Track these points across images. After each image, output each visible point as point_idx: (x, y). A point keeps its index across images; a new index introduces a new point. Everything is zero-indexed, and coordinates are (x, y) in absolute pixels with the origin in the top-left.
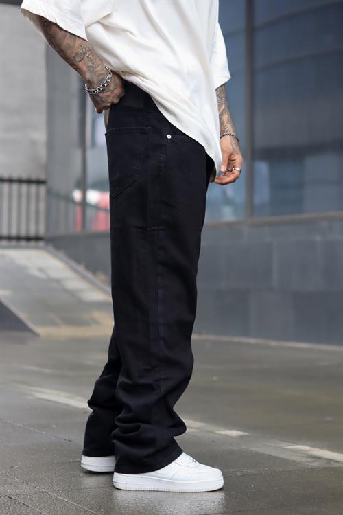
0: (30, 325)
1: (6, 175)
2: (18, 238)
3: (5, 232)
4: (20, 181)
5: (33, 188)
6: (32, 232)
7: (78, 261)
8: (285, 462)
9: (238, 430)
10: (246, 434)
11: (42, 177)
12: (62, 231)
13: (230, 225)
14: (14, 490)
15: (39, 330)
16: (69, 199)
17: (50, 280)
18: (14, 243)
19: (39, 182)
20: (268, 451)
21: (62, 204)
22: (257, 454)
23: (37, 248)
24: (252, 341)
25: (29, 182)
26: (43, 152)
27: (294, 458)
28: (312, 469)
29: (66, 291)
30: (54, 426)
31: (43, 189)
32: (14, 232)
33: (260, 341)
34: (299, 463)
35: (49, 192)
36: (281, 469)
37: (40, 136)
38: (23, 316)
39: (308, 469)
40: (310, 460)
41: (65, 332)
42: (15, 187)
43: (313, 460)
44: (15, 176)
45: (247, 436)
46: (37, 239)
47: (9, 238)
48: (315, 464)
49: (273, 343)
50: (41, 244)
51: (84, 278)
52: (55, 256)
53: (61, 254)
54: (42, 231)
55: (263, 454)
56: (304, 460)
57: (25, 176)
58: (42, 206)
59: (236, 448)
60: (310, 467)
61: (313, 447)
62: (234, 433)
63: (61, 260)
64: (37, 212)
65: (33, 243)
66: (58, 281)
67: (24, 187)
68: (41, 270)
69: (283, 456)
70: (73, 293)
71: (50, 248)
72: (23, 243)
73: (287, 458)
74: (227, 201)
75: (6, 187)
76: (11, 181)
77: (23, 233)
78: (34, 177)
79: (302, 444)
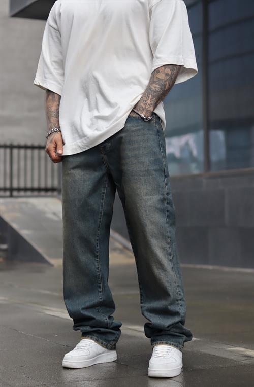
1: (29, 143)
2: (39, 190)
3: (29, 185)
4: (40, 148)
6: (49, 185)
8: (225, 360)
10: (198, 339)
13: (194, 177)
15: (53, 262)
18: (36, 193)
20: (213, 353)
22: (205, 354)
23: (53, 197)
27: (232, 357)
28: (245, 365)
32: (36, 185)
34: (235, 361)
36: (221, 366)
38: (40, 250)
40: (244, 358)
42: (36, 151)
43: (246, 358)
46: (53, 189)
47: (32, 190)
48: (248, 362)
50: (55, 193)
54: (56, 184)
55: (210, 355)
56: (239, 359)
59: (190, 350)
60: (243, 364)
61: (247, 348)
64: (53, 171)
65: (49, 193)
67: (43, 152)
69: (224, 355)
72: (43, 193)
73: (227, 357)
74: (193, 159)
75: (29, 152)
76: (33, 147)
77: (43, 185)
79: (239, 347)
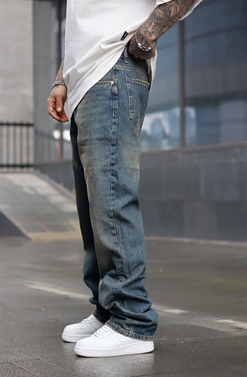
0: (24, 231)
1: (5, 120)
2: (15, 166)
3: (5, 162)
4: (15, 125)
5: (25, 129)
6: (25, 161)
7: (58, 181)
8: (216, 332)
9: (179, 309)
10: (186, 312)
11: (31, 121)
12: (46, 159)
13: (168, 153)
14: (14, 358)
15: (31, 235)
16: (51, 137)
17: (38, 196)
18: (11, 169)
19: (28, 125)
20: (203, 325)
21: (46, 140)
22: (194, 327)
23: (29, 172)
24: (187, 240)
25: (22, 125)
26: (31, 103)
27: (222, 329)
28: (236, 337)
29: (50, 204)
30: (43, 309)
31: (31, 130)
32: (11, 162)
33: (192, 240)
34: (227, 333)
35: (36, 132)
36: (213, 338)
37: (29, 92)
38: (19, 224)
39: (233, 337)
40: (234, 330)
41: (50, 236)
42: (11, 128)
43: (237, 330)
44: (11, 121)
45: (186, 314)
46: (28, 166)
47: (8, 166)
48: (239, 334)
49: (202, 242)
50: (31, 169)
51: (63, 194)
52: (42, 178)
53: (46, 177)
54: (31, 160)
55: (200, 327)
56: (230, 331)
57: (18, 121)
58: (31, 142)
59: (179, 323)
60: (234, 336)
61: (236, 320)
62: (177, 311)
63: (46, 180)
64: (28, 147)
65: (25, 169)
66: (44, 197)
67: (18, 129)
68: (31, 188)
69: (214, 328)
70: (54, 206)
71: (38, 172)
72: (18, 169)
73: (218, 329)
74: (165, 136)
75: (5, 129)
76: (8, 124)
77: (18, 162)
78: (25, 121)
79: (228, 319)
